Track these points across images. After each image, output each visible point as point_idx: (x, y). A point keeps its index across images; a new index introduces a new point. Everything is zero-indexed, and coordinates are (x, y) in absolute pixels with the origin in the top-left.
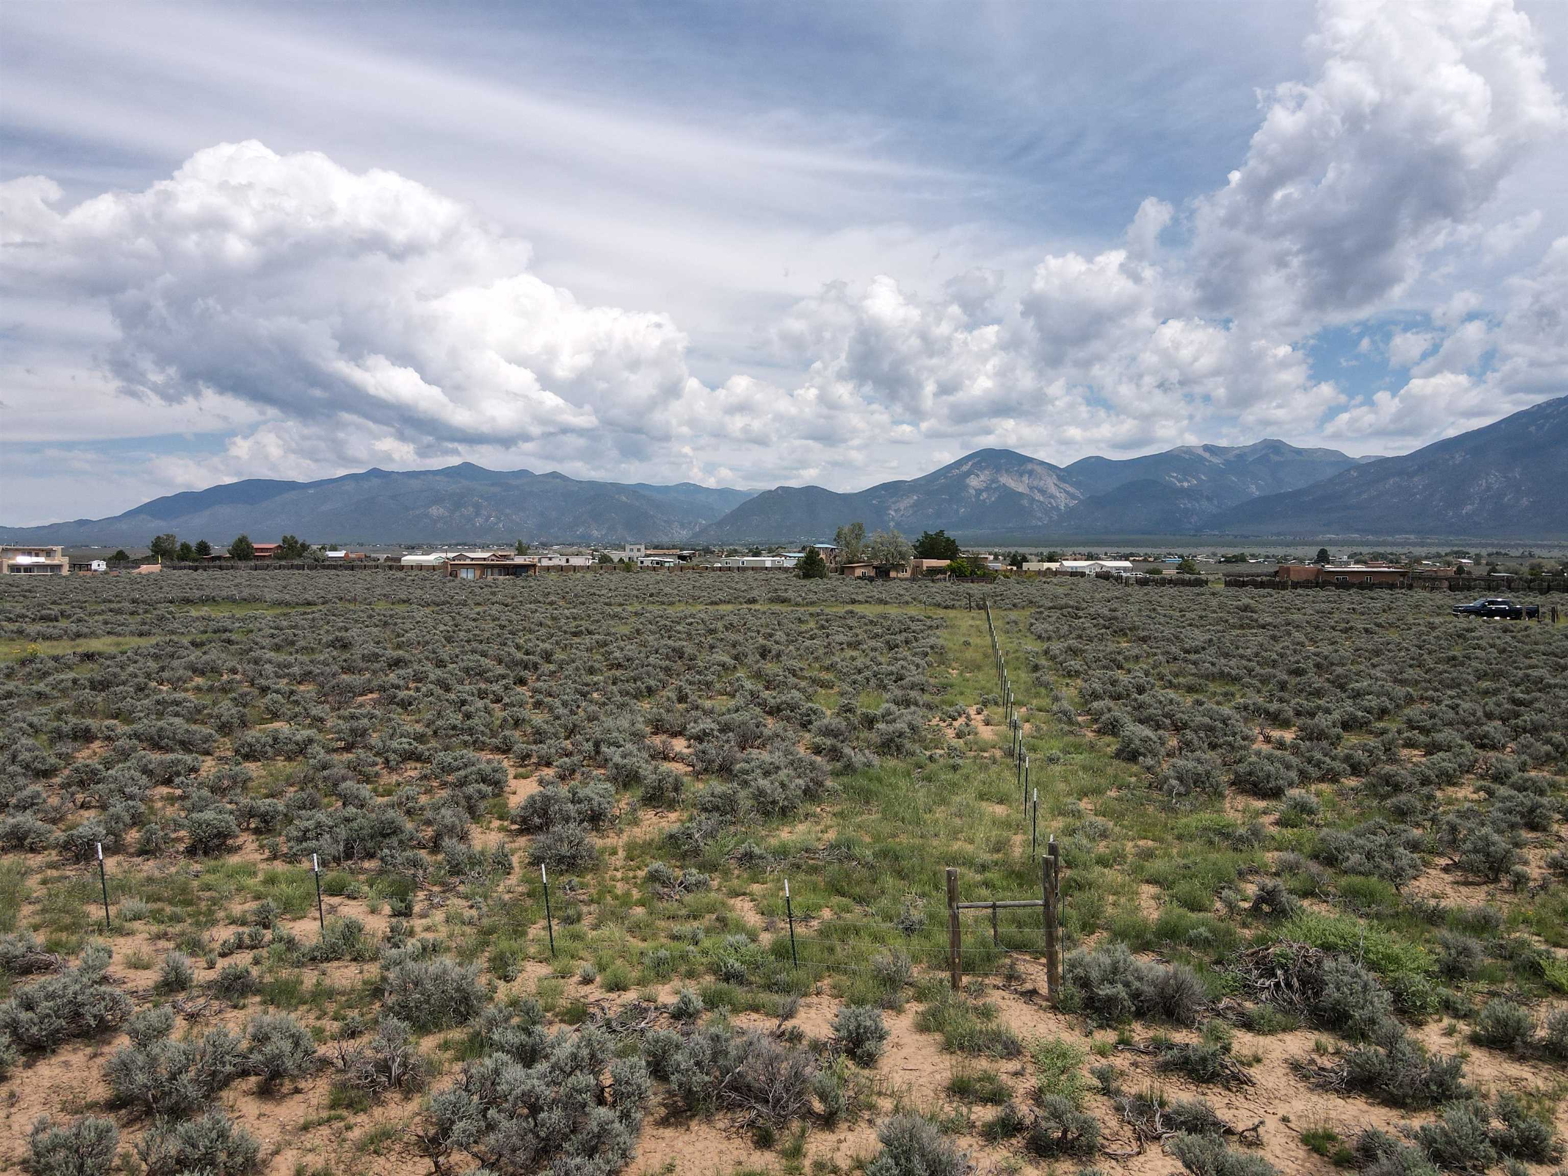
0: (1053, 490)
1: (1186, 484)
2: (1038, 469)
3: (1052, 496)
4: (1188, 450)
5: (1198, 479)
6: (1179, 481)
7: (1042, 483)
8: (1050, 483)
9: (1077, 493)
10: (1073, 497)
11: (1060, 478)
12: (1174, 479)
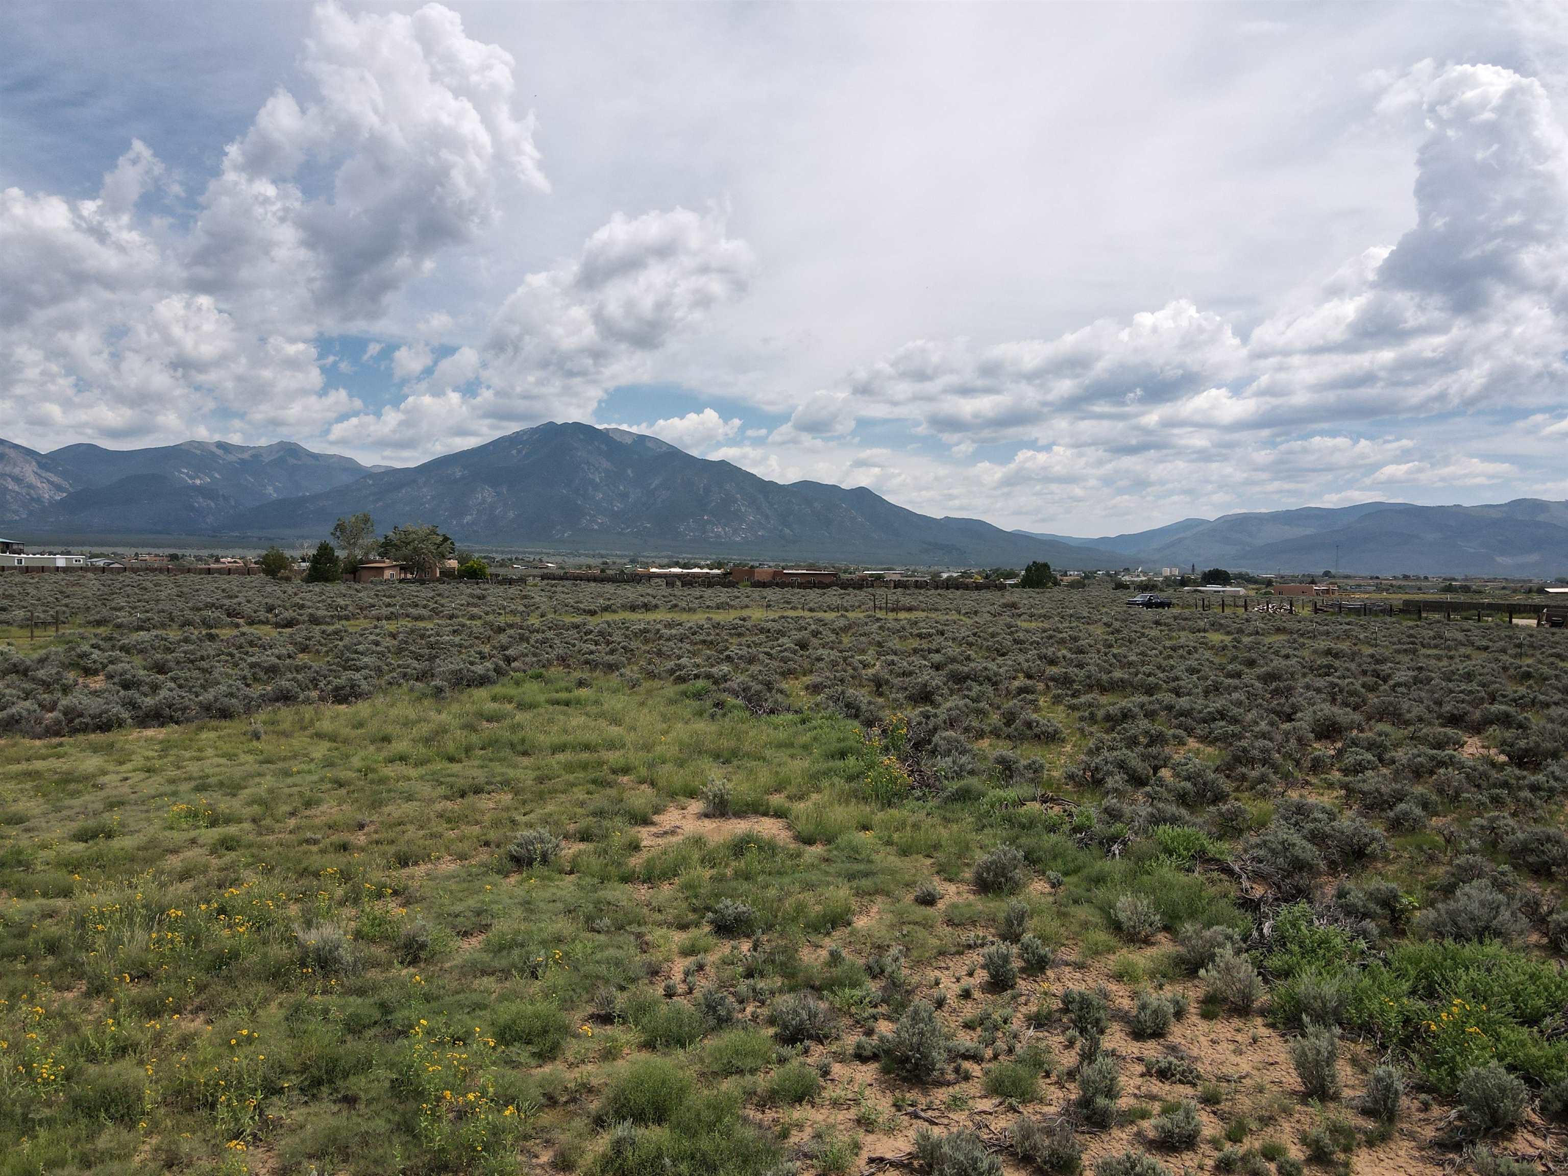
0: (32, 479)
1: (198, 482)
2: (12, 453)
3: (30, 486)
4: (200, 445)
5: (212, 477)
6: (191, 478)
7: (17, 471)
8: (29, 471)
9: (65, 484)
10: (59, 488)
11: (41, 465)
12: (184, 475)
